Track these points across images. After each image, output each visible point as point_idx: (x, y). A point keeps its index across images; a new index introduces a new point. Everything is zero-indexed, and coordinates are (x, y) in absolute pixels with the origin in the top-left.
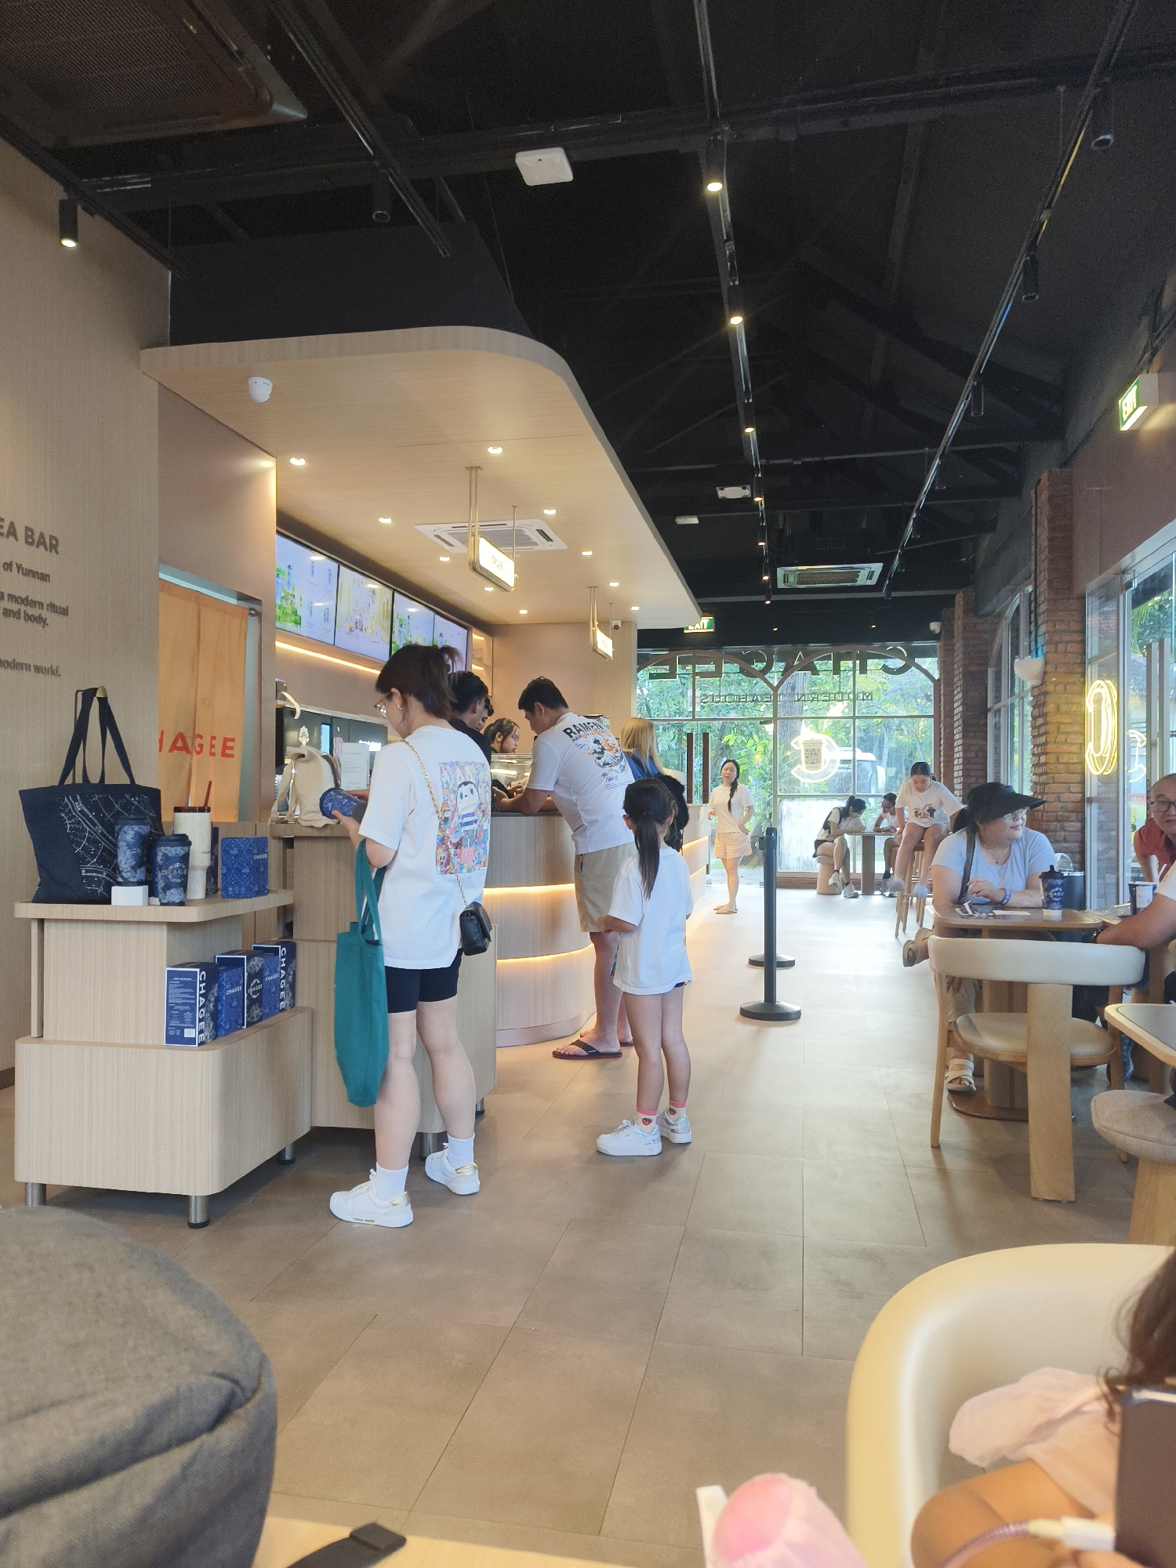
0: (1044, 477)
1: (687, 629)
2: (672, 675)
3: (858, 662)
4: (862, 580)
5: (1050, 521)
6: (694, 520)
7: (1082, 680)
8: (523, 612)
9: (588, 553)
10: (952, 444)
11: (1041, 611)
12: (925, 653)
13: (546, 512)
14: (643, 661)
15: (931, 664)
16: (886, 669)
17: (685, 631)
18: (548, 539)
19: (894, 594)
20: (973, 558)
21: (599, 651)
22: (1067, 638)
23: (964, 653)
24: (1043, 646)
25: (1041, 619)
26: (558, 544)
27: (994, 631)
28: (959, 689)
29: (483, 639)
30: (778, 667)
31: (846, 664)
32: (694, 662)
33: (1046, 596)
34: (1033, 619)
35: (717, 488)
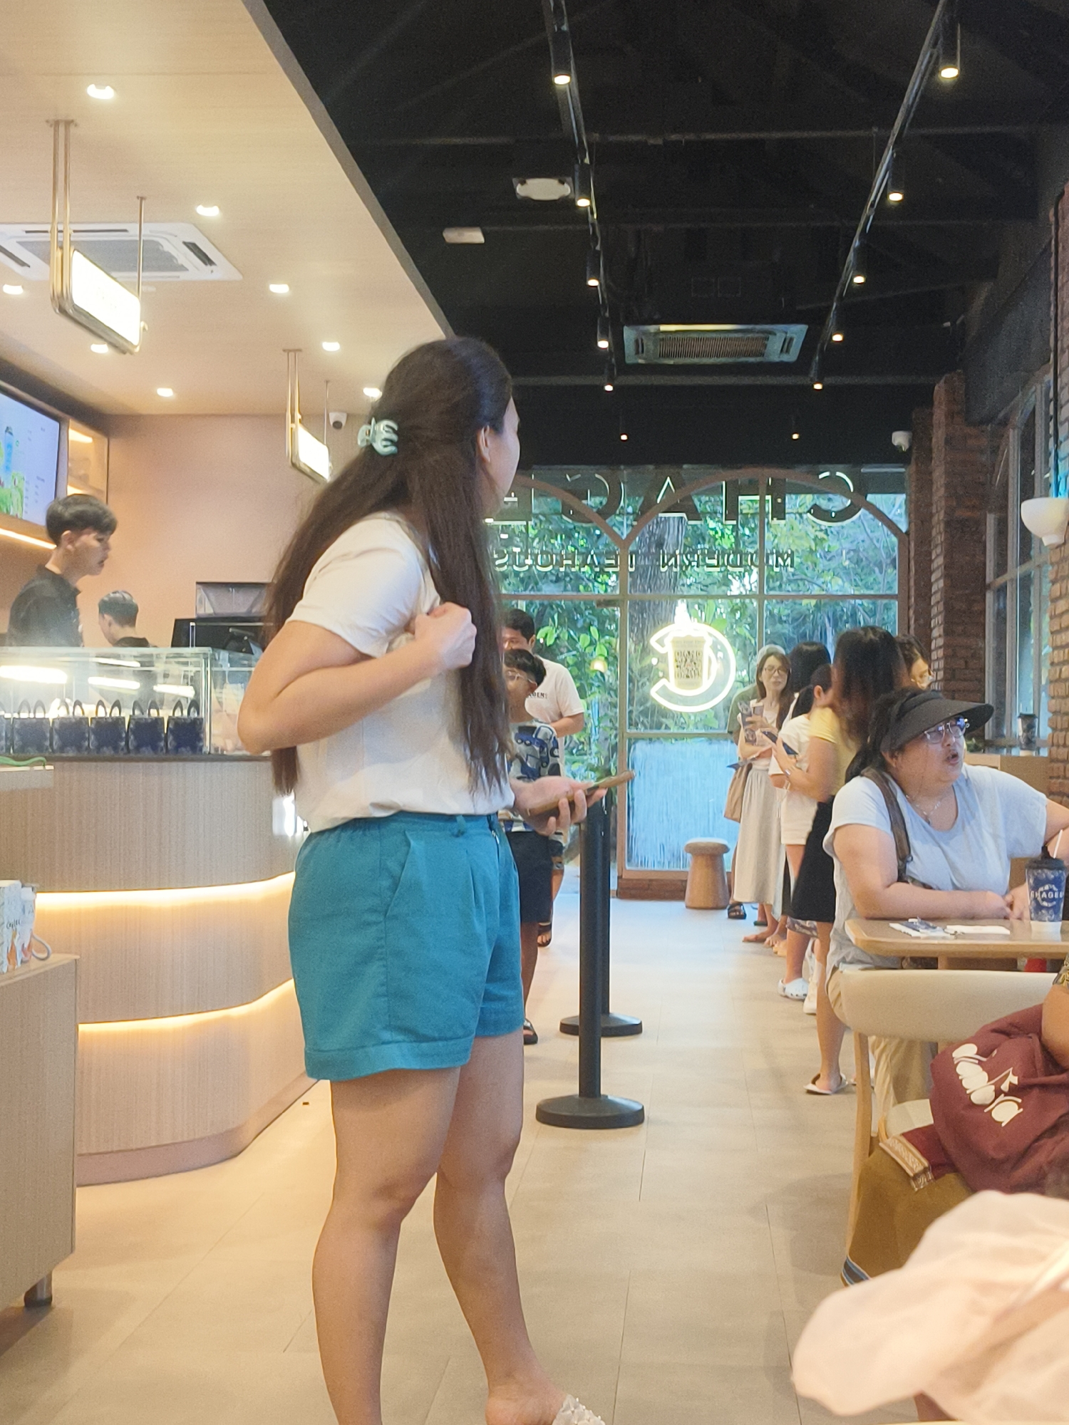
4: (774, 352)
6: (476, 236)
8: (166, 393)
9: (280, 289)
11: (1063, 418)
12: (885, 485)
13: (201, 210)
15: (895, 505)
16: (817, 512)
18: (207, 260)
20: (963, 323)
23: (947, 486)
24: (1066, 477)
25: (1063, 430)
26: (222, 271)
27: (995, 451)
28: (939, 550)
29: (88, 440)
30: (628, 505)
31: (747, 503)
34: (1051, 430)
35: (514, 180)
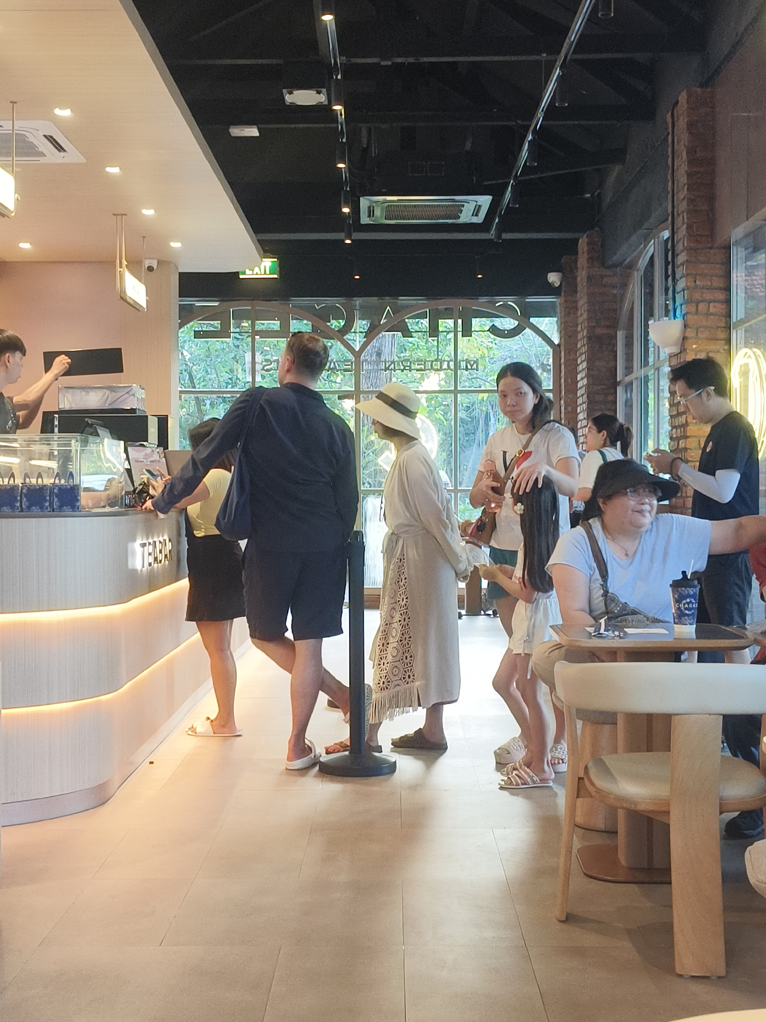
0: (683, 97)
1: (244, 273)
2: (223, 333)
3: (460, 321)
4: (466, 217)
5: (687, 153)
6: (253, 132)
7: (726, 347)
8: (25, 246)
9: (113, 170)
10: (574, 52)
11: (679, 263)
12: (542, 312)
13: (58, 111)
14: (186, 314)
15: (549, 325)
16: (494, 330)
17: (241, 277)
18: (60, 148)
19: (505, 236)
20: (599, 194)
21: (128, 300)
22: (708, 296)
23: (589, 311)
24: (681, 305)
25: (679, 272)
26: (72, 156)
27: (625, 285)
28: (583, 357)
30: (360, 325)
31: (446, 324)
32: (254, 317)
33: (686, 244)
34: (670, 272)
35: (285, 91)
